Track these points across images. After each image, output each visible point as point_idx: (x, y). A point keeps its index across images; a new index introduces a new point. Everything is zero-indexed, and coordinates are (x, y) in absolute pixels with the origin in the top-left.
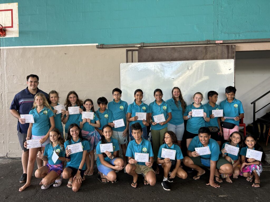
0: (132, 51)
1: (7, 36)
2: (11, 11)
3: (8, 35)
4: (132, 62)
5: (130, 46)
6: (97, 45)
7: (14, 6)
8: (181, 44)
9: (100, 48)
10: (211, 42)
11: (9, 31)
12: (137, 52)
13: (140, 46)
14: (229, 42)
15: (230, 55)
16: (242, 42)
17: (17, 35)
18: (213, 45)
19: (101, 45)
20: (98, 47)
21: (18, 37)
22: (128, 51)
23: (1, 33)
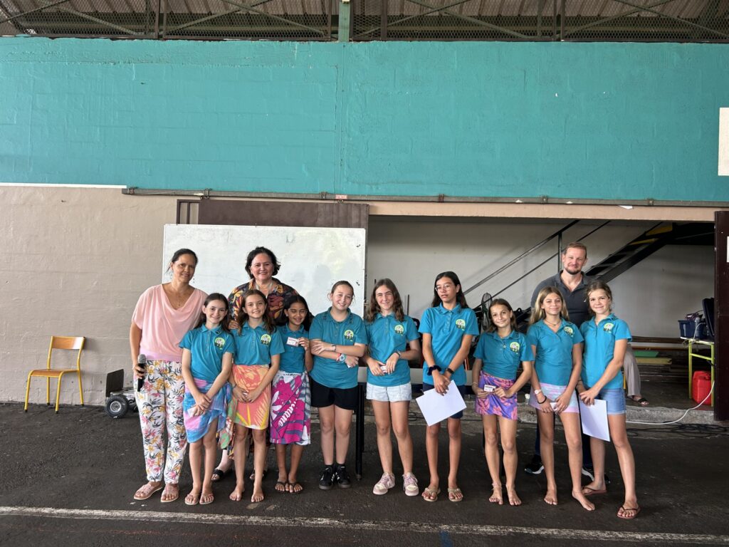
0: (190, 202)
4: (188, 223)
5: (185, 193)
6: (123, 190)
9: (129, 194)
10: (328, 197)
14: (358, 198)
16: (379, 199)
18: (332, 202)
19: (131, 189)
20: (125, 192)
22: (180, 202)
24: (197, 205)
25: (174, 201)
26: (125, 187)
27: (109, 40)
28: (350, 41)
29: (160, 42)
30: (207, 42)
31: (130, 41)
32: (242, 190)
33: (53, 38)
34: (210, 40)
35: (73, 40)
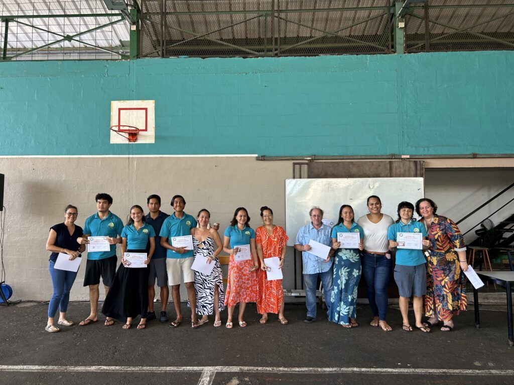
0: (300, 164)
1: (139, 142)
2: (144, 111)
3: (141, 140)
4: (300, 178)
5: (298, 158)
6: (257, 157)
7: (150, 104)
8: (360, 158)
9: (261, 160)
10: (396, 157)
11: (142, 135)
12: (306, 166)
13: (310, 158)
14: (417, 157)
15: (418, 172)
16: (432, 157)
17: (152, 141)
18: (398, 160)
19: (262, 157)
20: (258, 159)
21: (154, 142)
22: (294, 164)
23: (131, 138)
25: (291, 164)
26: (257, 155)
27: (242, 58)
28: (405, 53)
29: (276, 59)
30: (307, 57)
31: (256, 59)
32: (336, 154)
33: (204, 58)
34: (309, 56)
35: (218, 59)
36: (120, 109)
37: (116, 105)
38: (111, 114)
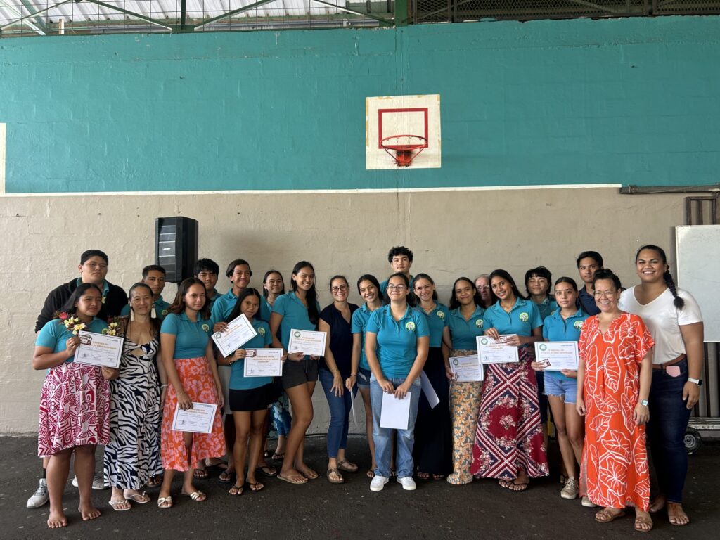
0: (698, 200)
1: (416, 165)
2: (423, 113)
3: (417, 162)
4: (700, 222)
5: (695, 190)
6: (621, 188)
7: (432, 102)
9: (631, 193)
11: (419, 155)
13: (718, 190)
17: (436, 164)
19: (629, 187)
20: (622, 191)
21: (440, 167)
22: (688, 201)
23: (402, 159)
24: (708, 203)
25: (680, 199)
26: (620, 185)
27: (589, 20)
29: (651, 19)
30: (704, 17)
31: (615, 19)
33: (523, 21)
34: (707, 15)
35: (548, 21)
36: (381, 112)
37: (374, 104)
38: (367, 120)
